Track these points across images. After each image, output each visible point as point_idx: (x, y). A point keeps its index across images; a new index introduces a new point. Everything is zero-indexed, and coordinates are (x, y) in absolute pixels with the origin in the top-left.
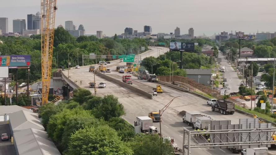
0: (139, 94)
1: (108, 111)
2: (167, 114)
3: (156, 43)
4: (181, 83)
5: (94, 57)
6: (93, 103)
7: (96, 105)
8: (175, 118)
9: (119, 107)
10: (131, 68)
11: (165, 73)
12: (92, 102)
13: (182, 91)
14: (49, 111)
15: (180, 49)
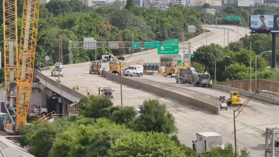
0: (193, 107)
1: (150, 124)
2: (245, 134)
3: (220, 16)
4: (271, 92)
5: (93, 46)
6: (121, 117)
7: (125, 120)
8: (258, 140)
9: (167, 119)
10: (173, 67)
11: (239, 76)
12: (119, 115)
13: (273, 103)
14: (45, 132)
15: (271, 29)
